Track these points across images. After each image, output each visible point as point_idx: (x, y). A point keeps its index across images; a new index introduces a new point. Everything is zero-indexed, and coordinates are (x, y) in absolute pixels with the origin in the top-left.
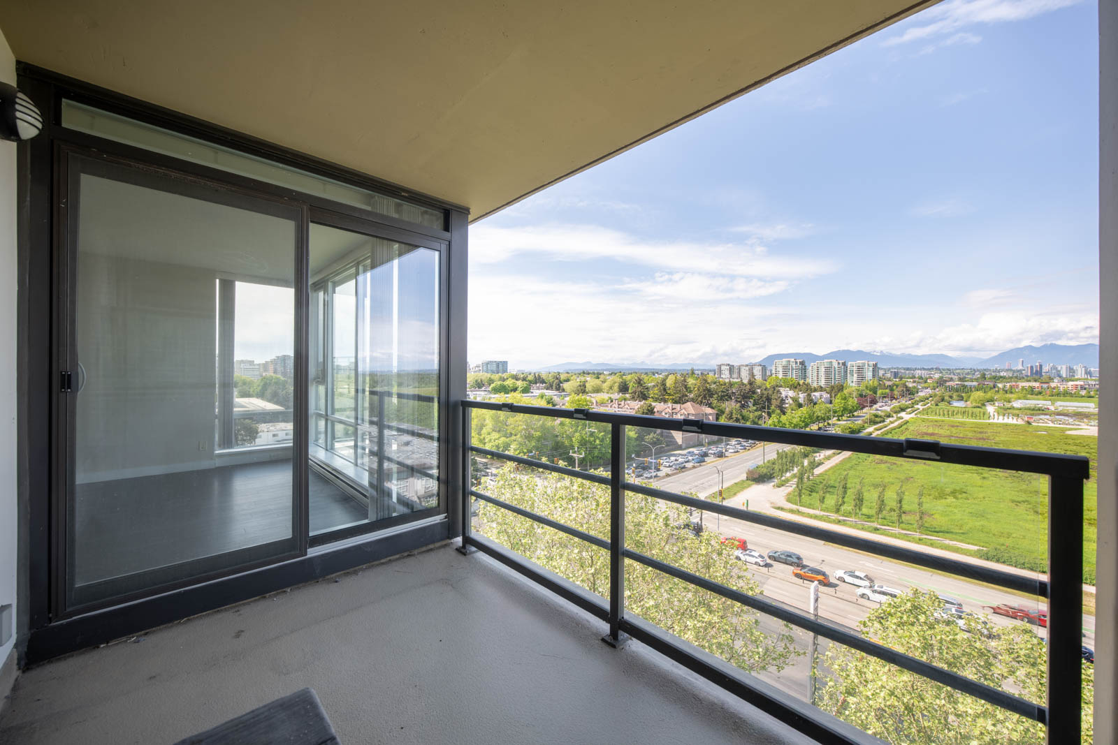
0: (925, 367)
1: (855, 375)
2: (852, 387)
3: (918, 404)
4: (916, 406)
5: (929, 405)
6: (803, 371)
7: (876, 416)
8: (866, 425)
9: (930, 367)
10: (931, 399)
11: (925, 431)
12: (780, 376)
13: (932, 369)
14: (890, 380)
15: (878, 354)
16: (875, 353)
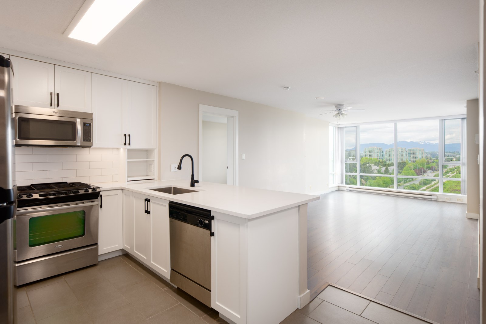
0: (450, 151)
1: (412, 156)
2: (410, 163)
3: (449, 173)
4: (448, 174)
5: (455, 173)
6: (381, 154)
7: (426, 180)
8: (421, 185)
9: (453, 151)
10: (455, 170)
11: (456, 188)
12: (368, 157)
13: (455, 152)
14: (431, 159)
15: (423, 143)
16: (421, 143)
